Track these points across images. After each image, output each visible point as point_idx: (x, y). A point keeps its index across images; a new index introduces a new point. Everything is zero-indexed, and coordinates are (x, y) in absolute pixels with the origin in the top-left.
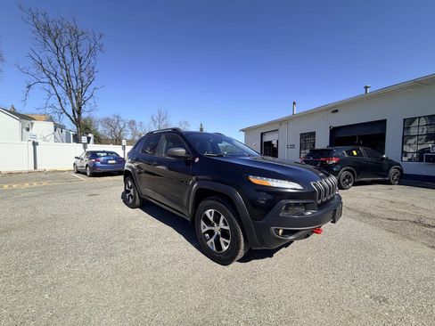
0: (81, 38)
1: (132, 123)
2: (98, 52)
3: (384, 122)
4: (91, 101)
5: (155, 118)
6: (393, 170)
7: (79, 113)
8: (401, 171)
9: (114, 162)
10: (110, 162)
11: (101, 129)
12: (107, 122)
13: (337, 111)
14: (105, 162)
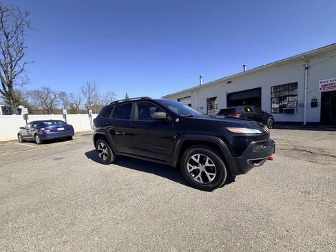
0: (5, 14)
1: (62, 94)
2: (26, 29)
3: (260, 89)
4: (22, 74)
5: (85, 90)
6: (269, 120)
7: (10, 86)
8: (273, 119)
9: (63, 129)
10: (59, 129)
11: (30, 101)
12: (37, 94)
13: (230, 82)
14: (54, 130)
